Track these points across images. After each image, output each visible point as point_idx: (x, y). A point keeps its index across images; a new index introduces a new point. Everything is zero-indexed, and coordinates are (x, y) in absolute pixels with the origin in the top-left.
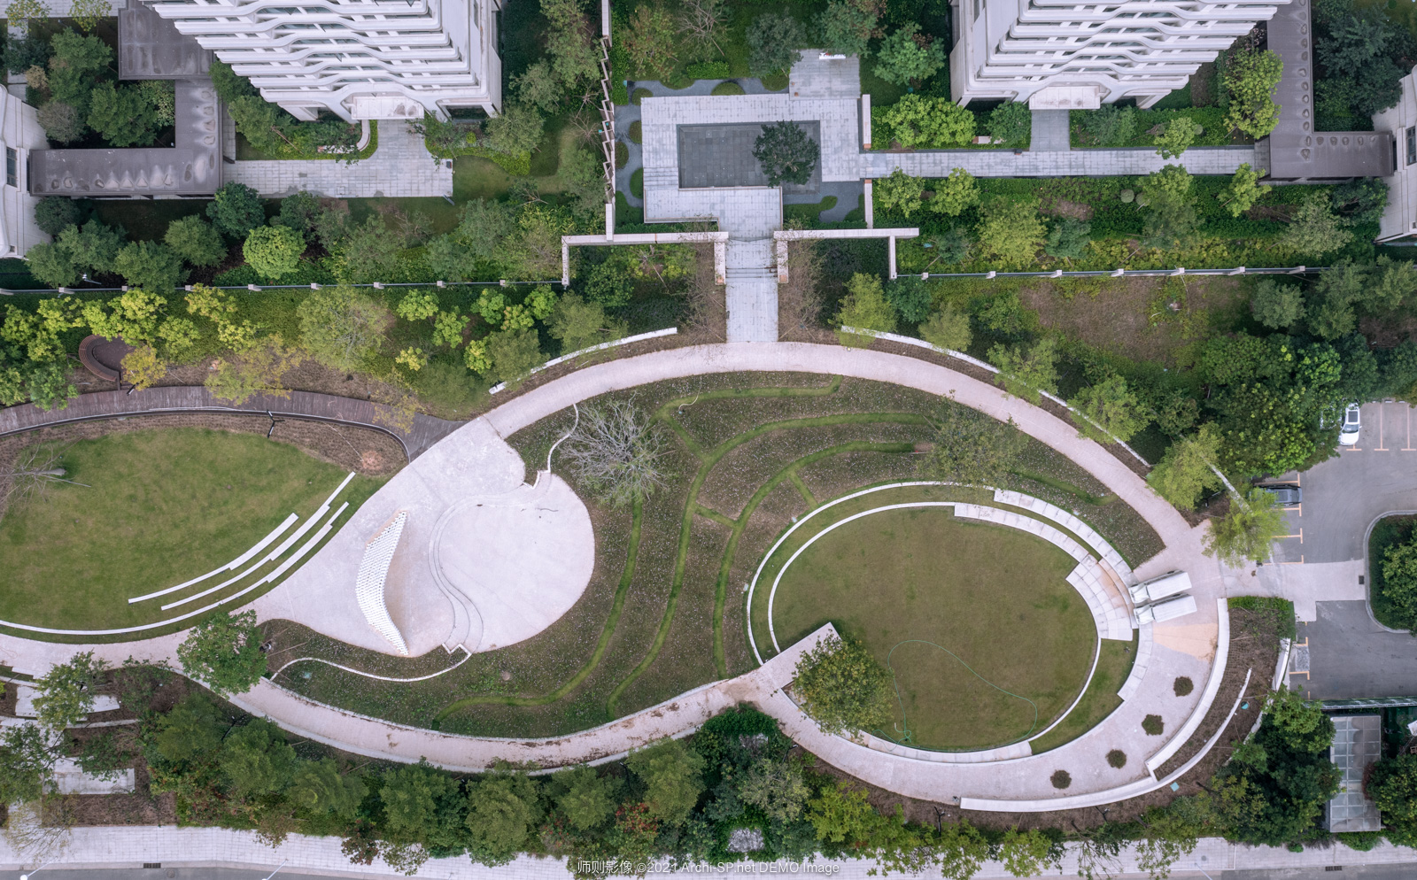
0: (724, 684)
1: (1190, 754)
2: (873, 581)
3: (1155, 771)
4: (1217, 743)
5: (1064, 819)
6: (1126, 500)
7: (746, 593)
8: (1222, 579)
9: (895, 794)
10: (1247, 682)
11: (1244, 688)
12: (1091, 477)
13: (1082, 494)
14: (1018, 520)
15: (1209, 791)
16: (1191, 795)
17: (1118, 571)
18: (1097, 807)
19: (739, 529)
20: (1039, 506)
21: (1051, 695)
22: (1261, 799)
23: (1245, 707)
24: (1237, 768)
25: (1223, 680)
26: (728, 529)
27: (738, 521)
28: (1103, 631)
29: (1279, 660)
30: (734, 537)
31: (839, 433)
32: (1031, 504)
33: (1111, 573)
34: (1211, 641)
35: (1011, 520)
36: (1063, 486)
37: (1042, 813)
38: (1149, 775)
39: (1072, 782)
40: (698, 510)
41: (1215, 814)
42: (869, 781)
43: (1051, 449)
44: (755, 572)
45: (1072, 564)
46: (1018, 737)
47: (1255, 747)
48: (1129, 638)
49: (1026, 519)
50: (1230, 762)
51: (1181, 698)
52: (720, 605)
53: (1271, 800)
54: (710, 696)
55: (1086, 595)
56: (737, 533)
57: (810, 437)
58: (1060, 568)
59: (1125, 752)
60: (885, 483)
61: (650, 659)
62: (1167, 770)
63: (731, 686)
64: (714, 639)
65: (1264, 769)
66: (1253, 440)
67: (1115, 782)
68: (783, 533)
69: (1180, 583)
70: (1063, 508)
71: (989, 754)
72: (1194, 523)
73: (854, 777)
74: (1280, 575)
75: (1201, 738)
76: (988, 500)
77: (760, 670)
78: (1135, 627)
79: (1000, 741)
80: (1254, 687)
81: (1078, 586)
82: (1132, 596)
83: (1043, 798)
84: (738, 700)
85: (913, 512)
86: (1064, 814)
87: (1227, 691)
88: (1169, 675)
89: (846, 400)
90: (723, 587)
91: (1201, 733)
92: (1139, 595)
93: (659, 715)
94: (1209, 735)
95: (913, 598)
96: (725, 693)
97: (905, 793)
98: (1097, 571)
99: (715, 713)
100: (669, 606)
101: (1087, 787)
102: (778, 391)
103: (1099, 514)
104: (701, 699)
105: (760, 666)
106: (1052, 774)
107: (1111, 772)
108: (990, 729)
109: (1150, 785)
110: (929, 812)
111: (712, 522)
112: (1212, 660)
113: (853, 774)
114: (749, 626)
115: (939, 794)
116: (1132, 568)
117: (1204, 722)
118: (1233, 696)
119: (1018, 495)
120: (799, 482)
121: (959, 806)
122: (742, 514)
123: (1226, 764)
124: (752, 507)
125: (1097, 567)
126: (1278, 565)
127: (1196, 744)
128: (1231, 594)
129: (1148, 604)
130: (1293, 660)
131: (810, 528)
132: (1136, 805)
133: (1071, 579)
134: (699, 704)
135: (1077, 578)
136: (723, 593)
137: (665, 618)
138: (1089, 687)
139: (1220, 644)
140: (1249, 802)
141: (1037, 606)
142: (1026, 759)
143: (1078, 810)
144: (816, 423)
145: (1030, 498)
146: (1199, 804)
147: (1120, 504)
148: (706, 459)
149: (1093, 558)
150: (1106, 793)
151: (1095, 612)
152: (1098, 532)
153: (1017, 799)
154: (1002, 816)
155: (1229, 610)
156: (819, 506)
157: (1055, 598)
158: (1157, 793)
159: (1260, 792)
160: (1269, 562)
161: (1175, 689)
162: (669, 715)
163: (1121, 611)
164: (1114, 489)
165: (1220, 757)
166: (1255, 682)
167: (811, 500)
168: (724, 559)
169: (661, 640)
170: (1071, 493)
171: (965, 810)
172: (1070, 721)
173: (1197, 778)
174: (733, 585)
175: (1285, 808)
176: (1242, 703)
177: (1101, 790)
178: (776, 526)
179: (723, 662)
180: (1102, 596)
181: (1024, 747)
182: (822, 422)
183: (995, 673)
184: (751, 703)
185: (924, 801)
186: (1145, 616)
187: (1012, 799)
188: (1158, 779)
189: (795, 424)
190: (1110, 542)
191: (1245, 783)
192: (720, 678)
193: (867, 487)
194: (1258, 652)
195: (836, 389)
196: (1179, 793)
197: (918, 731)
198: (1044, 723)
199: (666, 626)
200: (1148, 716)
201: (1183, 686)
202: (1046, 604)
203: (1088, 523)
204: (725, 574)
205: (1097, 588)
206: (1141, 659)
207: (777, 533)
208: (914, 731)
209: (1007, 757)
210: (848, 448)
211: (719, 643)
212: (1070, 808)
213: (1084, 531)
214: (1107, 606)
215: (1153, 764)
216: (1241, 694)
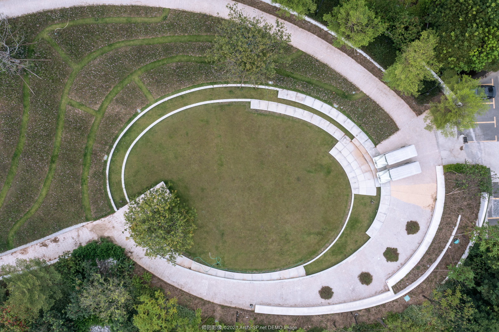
0: (90, 224)
1: (418, 275)
2: (194, 153)
3: (393, 287)
4: (437, 268)
5: (328, 320)
6: (370, 96)
7: (106, 162)
8: (440, 152)
9: (209, 302)
10: (458, 224)
11: (456, 229)
12: (345, 80)
13: (339, 92)
14: (295, 111)
15: (432, 301)
16: (419, 304)
17: (366, 147)
18: (351, 312)
19: (99, 117)
20: (309, 101)
21: (319, 233)
22: (472, 306)
23: (457, 242)
24: (452, 284)
25: (441, 223)
26: (92, 116)
27: (99, 110)
28: (355, 189)
29: (481, 209)
30: (96, 121)
31: (168, 49)
32: (304, 99)
33: (361, 148)
34: (432, 196)
35: (290, 111)
36: (327, 87)
37: (312, 316)
38: (389, 290)
39: (334, 295)
40: (70, 102)
41: (436, 318)
42: (191, 293)
43: (317, 61)
44: (111, 147)
45: (333, 142)
46: (296, 263)
47: (465, 269)
48: (374, 193)
49: (301, 111)
50: (447, 281)
51: (411, 236)
52: (86, 169)
53: (478, 307)
54: (81, 232)
55: (343, 164)
56: (98, 119)
57: (147, 51)
58: (325, 145)
59: (372, 274)
60: (202, 85)
61: (36, 206)
62: (401, 286)
63: (95, 226)
64: (82, 193)
65: (472, 285)
66: (461, 38)
67: (365, 295)
68: (130, 120)
69: (409, 153)
70: (325, 102)
71: (275, 275)
72: (419, 113)
73: (181, 290)
74: (480, 150)
75: (426, 264)
76: (274, 97)
77: (115, 214)
78: (378, 186)
79: (284, 266)
80: (462, 228)
81: (338, 158)
82: (374, 163)
83: (313, 306)
84: (100, 235)
85: (222, 106)
86: (329, 317)
87: (444, 231)
88: (402, 220)
89: (172, 26)
90: (89, 157)
91: (425, 260)
92: (380, 162)
93: (45, 245)
94: (431, 262)
95: (222, 165)
96: (91, 231)
97: (217, 301)
98: (351, 147)
99: (84, 245)
100: (50, 169)
101: (345, 298)
102: (125, 19)
103: (352, 106)
104: (74, 234)
105: (115, 212)
106: (320, 289)
107: (363, 288)
108: (276, 257)
109: (389, 297)
110: (233, 315)
111: (80, 111)
112: (433, 209)
113: (180, 288)
114: (108, 184)
115: (240, 302)
116: (376, 145)
117: (427, 253)
118: (448, 234)
119: (294, 93)
120: (141, 84)
121: (254, 311)
122: (102, 106)
123: (444, 282)
124: (109, 101)
125: (351, 144)
126: (479, 143)
127: (422, 268)
128: (445, 162)
129: (386, 168)
130: (491, 209)
131: (149, 117)
132: (379, 311)
133: (333, 152)
134: (73, 238)
135: (337, 152)
136: (89, 161)
137: (47, 178)
138: (346, 228)
139: (438, 198)
140: (461, 309)
141: (309, 172)
142: (301, 278)
143: (338, 314)
144: (151, 43)
145: (303, 96)
146: (424, 311)
147: (367, 99)
148: (75, 67)
149: (348, 138)
150: (358, 302)
151: (350, 176)
152: (351, 119)
153: (295, 306)
154: (285, 318)
155: (445, 174)
156: (156, 101)
157: (322, 166)
158: (395, 303)
159: (469, 302)
160: (472, 140)
161: (407, 230)
162: (52, 245)
163: (368, 175)
164: (362, 89)
165: (439, 277)
166: (464, 225)
167: (150, 97)
168: (89, 137)
169: (44, 193)
170: (332, 92)
171: (259, 314)
172: (333, 252)
173: (423, 292)
174: (96, 156)
175: (489, 314)
176: (455, 240)
177: (355, 300)
178: (125, 115)
179: (89, 209)
180: (355, 165)
181: (301, 270)
182: (156, 41)
183: (279, 217)
184: (108, 237)
185: (229, 307)
186: (384, 177)
187: (291, 306)
188: (395, 293)
189: (137, 43)
190: (360, 126)
191: (459, 294)
192: (87, 220)
193: (189, 88)
194: (465, 203)
195: (165, 18)
196: (410, 303)
197: (226, 259)
198: (315, 253)
199: (48, 183)
200: (388, 248)
201: (412, 227)
202: (316, 170)
203: (344, 112)
204: (90, 148)
205: (351, 159)
206: (382, 208)
207: (126, 120)
208: (223, 258)
209: (288, 277)
210: (175, 60)
211: (86, 195)
212: (332, 312)
213: (341, 118)
214: (358, 172)
215: (392, 282)
216: (454, 233)
